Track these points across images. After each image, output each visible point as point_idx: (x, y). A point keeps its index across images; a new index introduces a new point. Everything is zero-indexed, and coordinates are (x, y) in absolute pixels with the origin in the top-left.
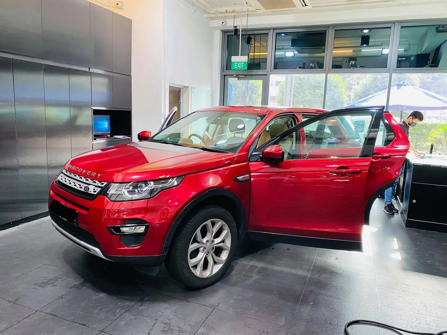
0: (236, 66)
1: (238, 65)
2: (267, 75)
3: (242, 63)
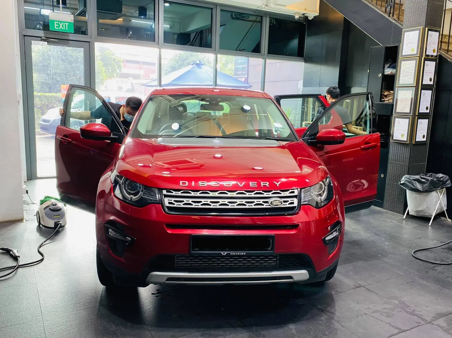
0: (57, 27)
1: (59, 26)
2: (90, 42)
3: (66, 23)
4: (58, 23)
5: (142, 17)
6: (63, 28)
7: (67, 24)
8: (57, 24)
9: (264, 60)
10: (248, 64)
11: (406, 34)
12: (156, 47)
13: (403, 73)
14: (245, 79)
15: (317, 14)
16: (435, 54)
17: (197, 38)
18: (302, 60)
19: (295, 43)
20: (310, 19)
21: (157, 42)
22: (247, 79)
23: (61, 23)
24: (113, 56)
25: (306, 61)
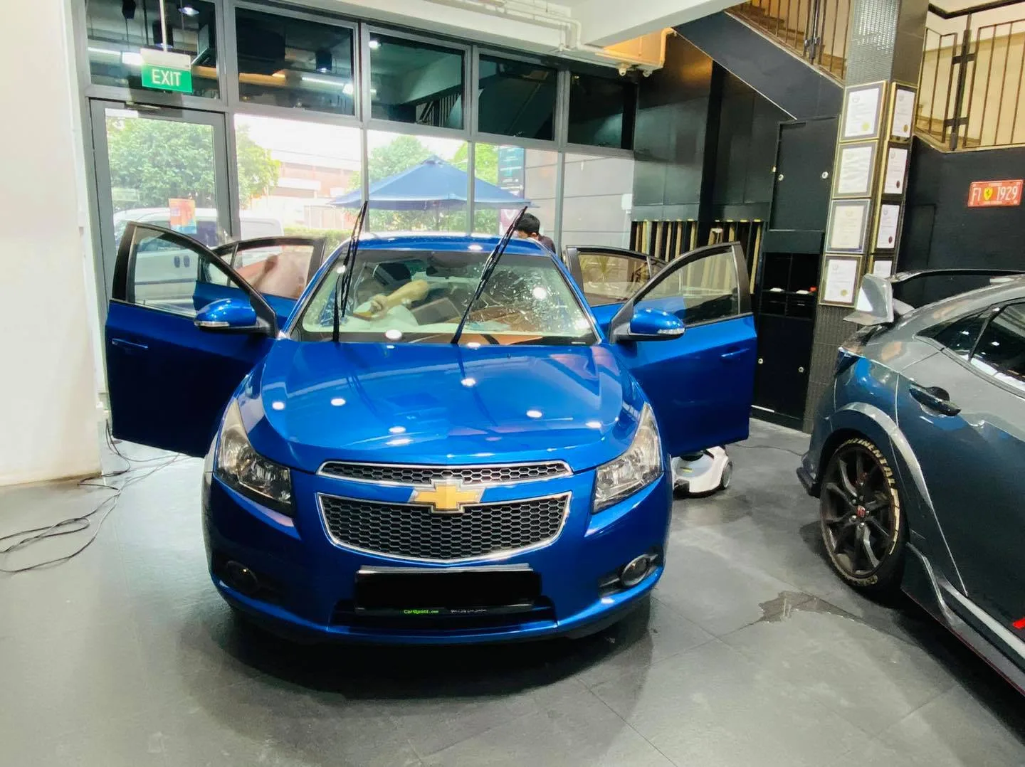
0: (157, 80)
1: (162, 77)
2: (226, 115)
3: (175, 73)
4: (158, 71)
5: (324, 70)
6: (170, 82)
7: (179, 74)
8: (156, 73)
9: (561, 154)
10: (525, 164)
11: (852, 94)
12: (356, 126)
13: (846, 172)
14: (520, 193)
15: (660, 66)
16: (907, 135)
17: (428, 115)
18: (629, 155)
19: (615, 124)
20: (647, 76)
21: (359, 116)
22: (523, 194)
23: (165, 73)
24: (262, 158)
25: (638, 157)
